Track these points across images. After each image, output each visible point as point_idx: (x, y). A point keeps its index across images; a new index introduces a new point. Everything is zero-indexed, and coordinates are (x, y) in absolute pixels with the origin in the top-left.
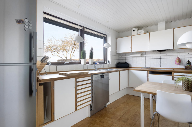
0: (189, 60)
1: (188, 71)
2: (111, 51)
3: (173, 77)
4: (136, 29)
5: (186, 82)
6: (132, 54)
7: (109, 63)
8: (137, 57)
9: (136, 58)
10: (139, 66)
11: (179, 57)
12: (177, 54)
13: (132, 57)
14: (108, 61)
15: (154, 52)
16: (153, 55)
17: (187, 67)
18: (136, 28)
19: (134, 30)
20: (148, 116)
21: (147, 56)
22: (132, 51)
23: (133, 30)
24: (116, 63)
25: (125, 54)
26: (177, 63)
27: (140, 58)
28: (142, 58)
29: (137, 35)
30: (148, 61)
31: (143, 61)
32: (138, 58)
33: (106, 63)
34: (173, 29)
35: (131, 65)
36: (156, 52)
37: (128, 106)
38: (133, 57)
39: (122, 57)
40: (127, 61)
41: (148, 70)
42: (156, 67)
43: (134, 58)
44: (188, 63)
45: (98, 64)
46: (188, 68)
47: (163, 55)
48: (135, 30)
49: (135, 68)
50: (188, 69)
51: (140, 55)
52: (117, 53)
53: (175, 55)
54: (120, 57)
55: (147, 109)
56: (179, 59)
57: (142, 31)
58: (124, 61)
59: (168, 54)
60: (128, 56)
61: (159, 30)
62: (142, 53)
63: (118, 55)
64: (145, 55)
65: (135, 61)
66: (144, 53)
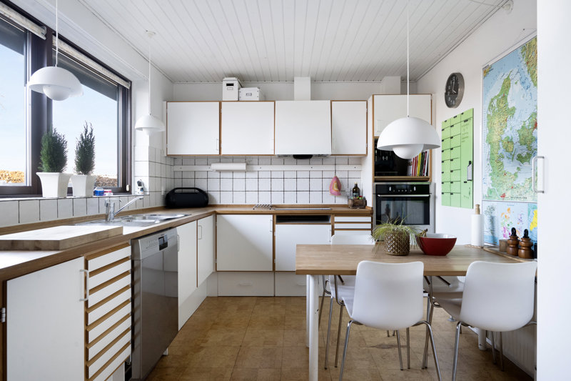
0: (356, 185)
1: (358, 209)
2: (150, 148)
3: (333, 227)
4: (236, 84)
5: (394, 234)
6: (217, 162)
7: (142, 189)
8: (233, 171)
9: (230, 175)
10: (239, 200)
11: (338, 177)
12: (332, 168)
13: (217, 171)
14: (140, 184)
15: (282, 160)
16: (278, 169)
17: (356, 201)
18: (234, 78)
19: (228, 85)
20: (299, 345)
21: (264, 169)
22: (223, 153)
23: (224, 83)
24: (163, 189)
25: (195, 159)
26: (334, 191)
27: (243, 175)
28: (248, 175)
29: (238, 101)
30: (265, 185)
31: (252, 184)
32: (236, 175)
33: (130, 192)
34: (329, 101)
35: (213, 198)
36: (286, 159)
37: (232, 334)
38: (220, 171)
39: (184, 168)
40: (202, 185)
41: (273, 210)
42: (288, 203)
43: (223, 175)
44: (356, 192)
45: (107, 194)
46: (357, 203)
47: (303, 168)
48: (232, 85)
49: (227, 206)
50: (358, 206)
51: (243, 166)
52: (168, 156)
53: (328, 171)
54: (177, 168)
55: (286, 327)
56: (337, 179)
57: (254, 92)
58: (189, 183)
59: (315, 168)
60: (206, 168)
61: (295, 97)
62: (249, 160)
63: (169, 161)
64: (257, 168)
65: (227, 184)
66: (255, 161)
